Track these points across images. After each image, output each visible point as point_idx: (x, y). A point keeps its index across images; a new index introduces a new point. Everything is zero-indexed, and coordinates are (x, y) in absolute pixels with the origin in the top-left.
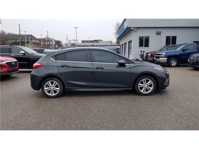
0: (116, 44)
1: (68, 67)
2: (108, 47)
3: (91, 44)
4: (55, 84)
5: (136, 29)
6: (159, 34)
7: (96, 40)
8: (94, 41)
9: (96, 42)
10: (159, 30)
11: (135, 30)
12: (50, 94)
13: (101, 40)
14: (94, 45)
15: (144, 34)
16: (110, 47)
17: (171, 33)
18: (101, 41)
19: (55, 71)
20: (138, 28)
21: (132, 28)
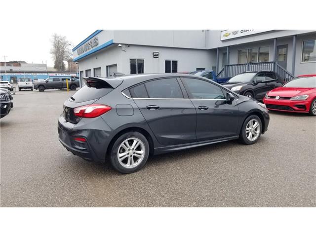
0: (55, 70)
1: (156, 108)
2: (43, 74)
3: (8, 68)
4: (136, 145)
5: (124, 46)
6: (156, 56)
7: (15, 62)
8: (11, 63)
9: (17, 66)
10: (156, 51)
11: (123, 49)
12: (128, 166)
13: (24, 62)
14: (13, 70)
15: (137, 55)
16: (46, 74)
17: (171, 56)
18: (25, 64)
19: (136, 118)
20: (129, 45)
21: (120, 45)
